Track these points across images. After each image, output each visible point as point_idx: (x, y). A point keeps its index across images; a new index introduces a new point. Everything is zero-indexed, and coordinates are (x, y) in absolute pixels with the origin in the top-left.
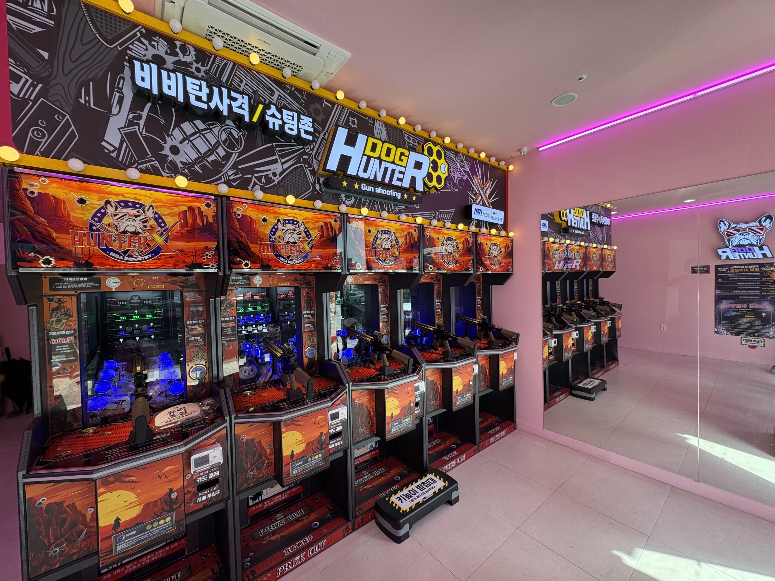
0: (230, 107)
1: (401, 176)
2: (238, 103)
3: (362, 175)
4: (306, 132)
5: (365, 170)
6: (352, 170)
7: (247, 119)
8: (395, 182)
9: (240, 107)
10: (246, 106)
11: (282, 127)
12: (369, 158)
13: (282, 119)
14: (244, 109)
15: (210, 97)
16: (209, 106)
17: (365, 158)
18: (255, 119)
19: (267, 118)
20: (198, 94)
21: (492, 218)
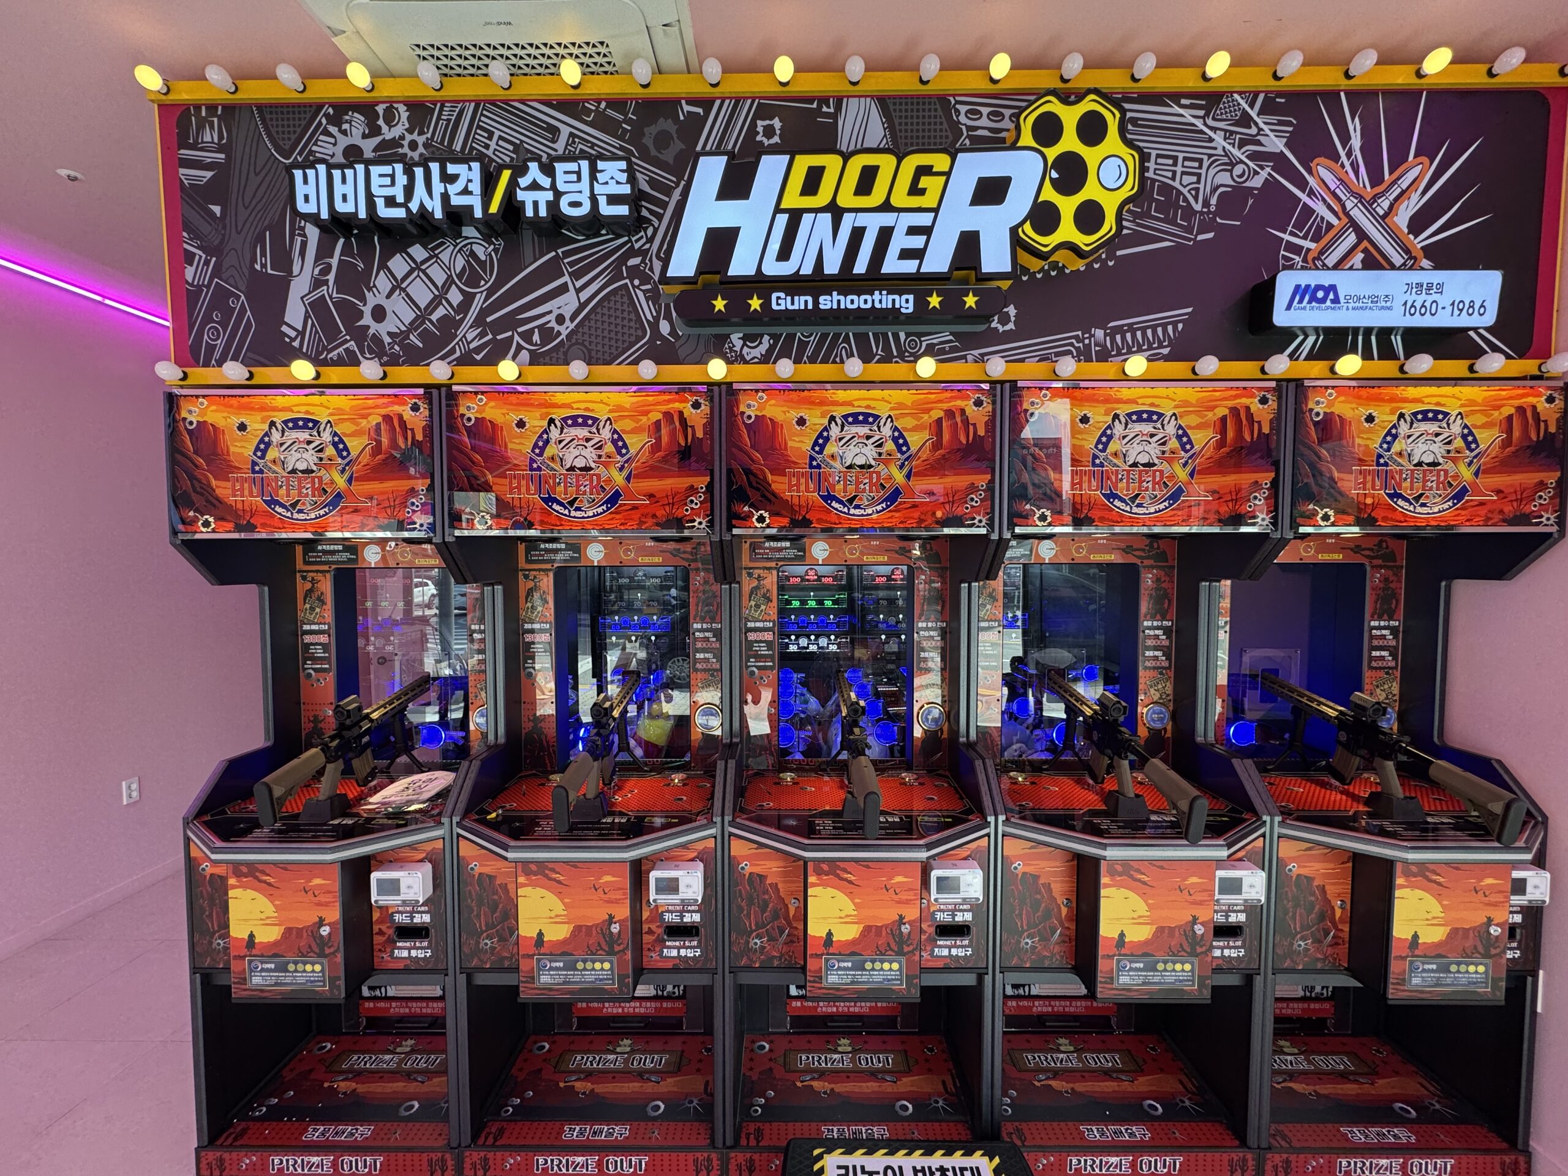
0: (445, 197)
1: (918, 242)
2: (459, 185)
3: (773, 268)
4: (613, 199)
5: (784, 254)
6: (741, 264)
7: (478, 213)
8: (892, 265)
9: (466, 192)
10: (476, 187)
11: (553, 205)
12: (795, 216)
13: (553, 187)
14: (471, 193)
15: (409, 191)
16: (408, 210)
17: (782, 220)
18: (494, 208)
19: (521, 195)
20: (389, 192)
21: (1410, 309)
